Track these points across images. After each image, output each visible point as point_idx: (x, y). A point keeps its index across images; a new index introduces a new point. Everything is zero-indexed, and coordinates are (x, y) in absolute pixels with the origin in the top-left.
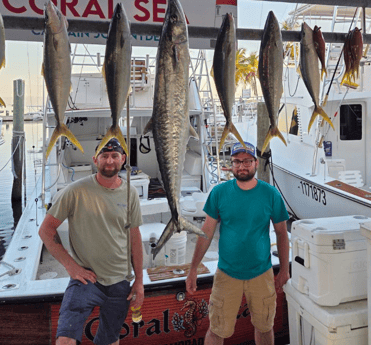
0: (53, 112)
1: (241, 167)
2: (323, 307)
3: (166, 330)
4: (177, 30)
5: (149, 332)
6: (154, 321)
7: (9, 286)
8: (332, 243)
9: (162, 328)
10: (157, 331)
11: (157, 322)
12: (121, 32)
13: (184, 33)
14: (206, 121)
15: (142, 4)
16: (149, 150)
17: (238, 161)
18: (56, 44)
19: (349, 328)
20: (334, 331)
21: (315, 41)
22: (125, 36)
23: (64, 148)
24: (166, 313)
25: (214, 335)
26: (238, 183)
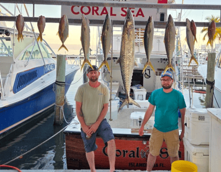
0: (102, 54)
1: (166, 82)
2: (193, 145)
3: (138, 156)
4: (129, 23)
5: (130, 156)
6: (132, 151)
7: (74, 128)
8: (198, 117)
9: (136, 155)
10: (134, 156)
11: (134, 152)
12: (107, 25)
13: (132, 25)
14: (176, 62)
15: (124, 9)
16: (150, 77)
17: (164, 80)
18: (85, 29)
19: (202, 154)
20: (195, 154)
21: (192, 27)
22: (109, 26)
23: (104, 72)
24: (138, 149)
25: (151, 155)
26: (164, 90)
